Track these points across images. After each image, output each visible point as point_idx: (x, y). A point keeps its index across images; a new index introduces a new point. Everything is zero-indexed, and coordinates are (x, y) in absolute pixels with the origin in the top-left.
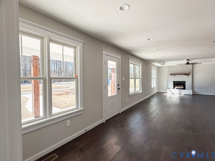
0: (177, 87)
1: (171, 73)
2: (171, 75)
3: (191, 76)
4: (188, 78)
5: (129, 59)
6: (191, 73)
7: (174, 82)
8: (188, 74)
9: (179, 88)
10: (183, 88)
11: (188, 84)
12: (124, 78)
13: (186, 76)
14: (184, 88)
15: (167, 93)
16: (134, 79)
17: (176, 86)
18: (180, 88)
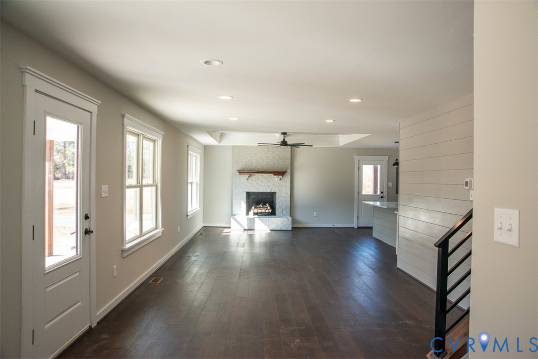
0: (256, 211)
1: (239, 167)
2: (241, 172)
3: (287, 177)
4: (281, 182)
5: (123, 116)
6: (289, 171)
7: (248, 194)
8: (281, 173)
9: (259, 211)
10: (270, 211)
11: (282, 200)
12: (105, 188)
13: (276, 178)
14: (273, 213)
15: (230, 228)
16: (138, 189)
17: (253, 208)
18: (263, 211)
